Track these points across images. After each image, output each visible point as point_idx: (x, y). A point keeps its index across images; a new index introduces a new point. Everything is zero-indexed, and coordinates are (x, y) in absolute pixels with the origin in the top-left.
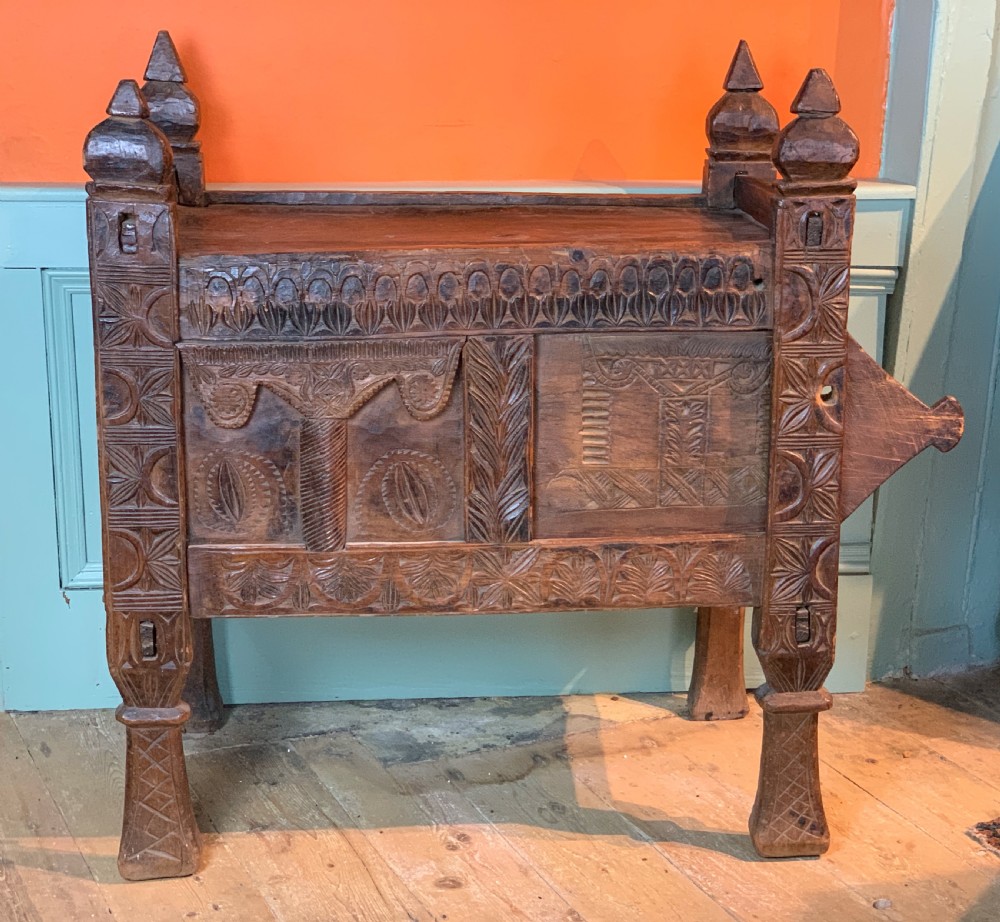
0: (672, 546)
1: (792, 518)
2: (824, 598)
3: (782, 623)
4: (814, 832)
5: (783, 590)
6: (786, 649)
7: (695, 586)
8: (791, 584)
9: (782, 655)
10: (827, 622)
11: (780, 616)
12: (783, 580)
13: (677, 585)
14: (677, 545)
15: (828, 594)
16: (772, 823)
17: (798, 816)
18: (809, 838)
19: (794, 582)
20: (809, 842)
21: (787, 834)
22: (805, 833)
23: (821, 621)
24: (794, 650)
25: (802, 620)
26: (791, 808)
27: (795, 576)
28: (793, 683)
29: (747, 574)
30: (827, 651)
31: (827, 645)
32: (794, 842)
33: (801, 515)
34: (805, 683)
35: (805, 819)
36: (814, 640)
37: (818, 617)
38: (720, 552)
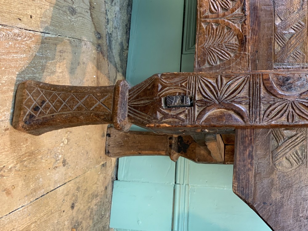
0: (243, 10)
1: (266, 88)
2: (198, 116)
3: (182, 86)
4: (28, 117)
5: (207, 86)
6: (161, 89)
7: (213, 28)
8: (211, 91)
9: (158, 87)
10: (180, 119)
11: (186, 84)
12: (215, 85)
13: (214, 15)
14: (244, 13)
15: (201, 119)
16: (39, 89)
17: (41, 106)
18: (25, 113)
19: (213, 93)
20: (22, 113)
21: (30, 99)
22: (29, 111)
23: (180, 113)
24: (160, 94)
25: (182, 101)
26: (47, 101)
27: (217, 93)
28: (135, 99)
29: (218, 63)
30: (157, 119)
31: (162, 119)
32: (24, 103)
33: (267, 94)
34: (134, 107)
35: (38, 110)
36: (166, 109)
37: (184, 112)
38: (237, 42)
